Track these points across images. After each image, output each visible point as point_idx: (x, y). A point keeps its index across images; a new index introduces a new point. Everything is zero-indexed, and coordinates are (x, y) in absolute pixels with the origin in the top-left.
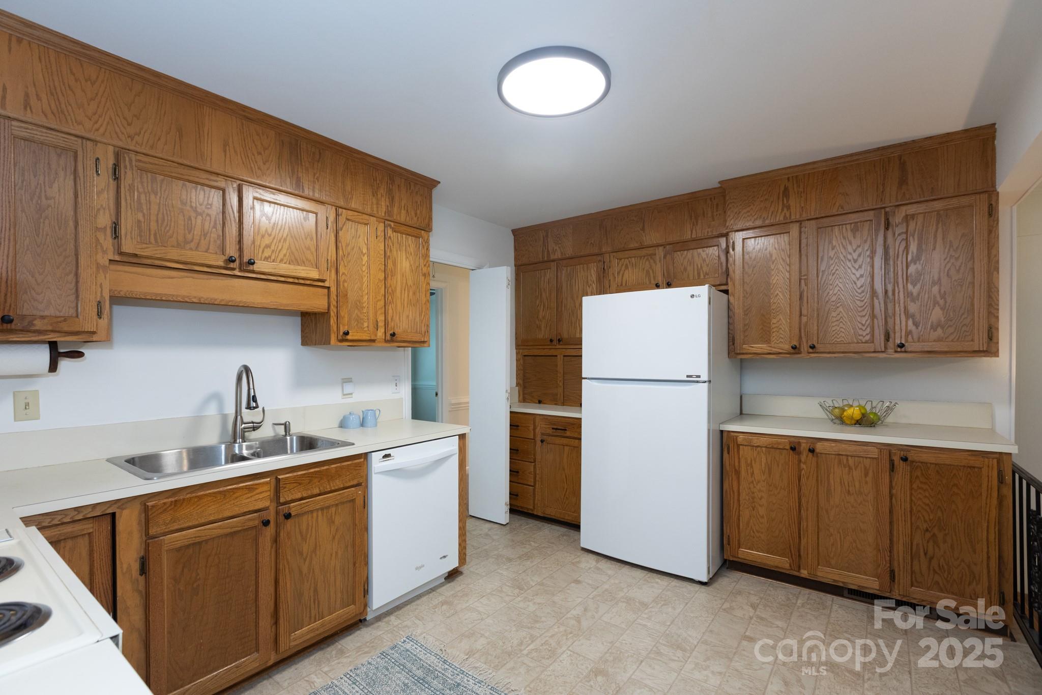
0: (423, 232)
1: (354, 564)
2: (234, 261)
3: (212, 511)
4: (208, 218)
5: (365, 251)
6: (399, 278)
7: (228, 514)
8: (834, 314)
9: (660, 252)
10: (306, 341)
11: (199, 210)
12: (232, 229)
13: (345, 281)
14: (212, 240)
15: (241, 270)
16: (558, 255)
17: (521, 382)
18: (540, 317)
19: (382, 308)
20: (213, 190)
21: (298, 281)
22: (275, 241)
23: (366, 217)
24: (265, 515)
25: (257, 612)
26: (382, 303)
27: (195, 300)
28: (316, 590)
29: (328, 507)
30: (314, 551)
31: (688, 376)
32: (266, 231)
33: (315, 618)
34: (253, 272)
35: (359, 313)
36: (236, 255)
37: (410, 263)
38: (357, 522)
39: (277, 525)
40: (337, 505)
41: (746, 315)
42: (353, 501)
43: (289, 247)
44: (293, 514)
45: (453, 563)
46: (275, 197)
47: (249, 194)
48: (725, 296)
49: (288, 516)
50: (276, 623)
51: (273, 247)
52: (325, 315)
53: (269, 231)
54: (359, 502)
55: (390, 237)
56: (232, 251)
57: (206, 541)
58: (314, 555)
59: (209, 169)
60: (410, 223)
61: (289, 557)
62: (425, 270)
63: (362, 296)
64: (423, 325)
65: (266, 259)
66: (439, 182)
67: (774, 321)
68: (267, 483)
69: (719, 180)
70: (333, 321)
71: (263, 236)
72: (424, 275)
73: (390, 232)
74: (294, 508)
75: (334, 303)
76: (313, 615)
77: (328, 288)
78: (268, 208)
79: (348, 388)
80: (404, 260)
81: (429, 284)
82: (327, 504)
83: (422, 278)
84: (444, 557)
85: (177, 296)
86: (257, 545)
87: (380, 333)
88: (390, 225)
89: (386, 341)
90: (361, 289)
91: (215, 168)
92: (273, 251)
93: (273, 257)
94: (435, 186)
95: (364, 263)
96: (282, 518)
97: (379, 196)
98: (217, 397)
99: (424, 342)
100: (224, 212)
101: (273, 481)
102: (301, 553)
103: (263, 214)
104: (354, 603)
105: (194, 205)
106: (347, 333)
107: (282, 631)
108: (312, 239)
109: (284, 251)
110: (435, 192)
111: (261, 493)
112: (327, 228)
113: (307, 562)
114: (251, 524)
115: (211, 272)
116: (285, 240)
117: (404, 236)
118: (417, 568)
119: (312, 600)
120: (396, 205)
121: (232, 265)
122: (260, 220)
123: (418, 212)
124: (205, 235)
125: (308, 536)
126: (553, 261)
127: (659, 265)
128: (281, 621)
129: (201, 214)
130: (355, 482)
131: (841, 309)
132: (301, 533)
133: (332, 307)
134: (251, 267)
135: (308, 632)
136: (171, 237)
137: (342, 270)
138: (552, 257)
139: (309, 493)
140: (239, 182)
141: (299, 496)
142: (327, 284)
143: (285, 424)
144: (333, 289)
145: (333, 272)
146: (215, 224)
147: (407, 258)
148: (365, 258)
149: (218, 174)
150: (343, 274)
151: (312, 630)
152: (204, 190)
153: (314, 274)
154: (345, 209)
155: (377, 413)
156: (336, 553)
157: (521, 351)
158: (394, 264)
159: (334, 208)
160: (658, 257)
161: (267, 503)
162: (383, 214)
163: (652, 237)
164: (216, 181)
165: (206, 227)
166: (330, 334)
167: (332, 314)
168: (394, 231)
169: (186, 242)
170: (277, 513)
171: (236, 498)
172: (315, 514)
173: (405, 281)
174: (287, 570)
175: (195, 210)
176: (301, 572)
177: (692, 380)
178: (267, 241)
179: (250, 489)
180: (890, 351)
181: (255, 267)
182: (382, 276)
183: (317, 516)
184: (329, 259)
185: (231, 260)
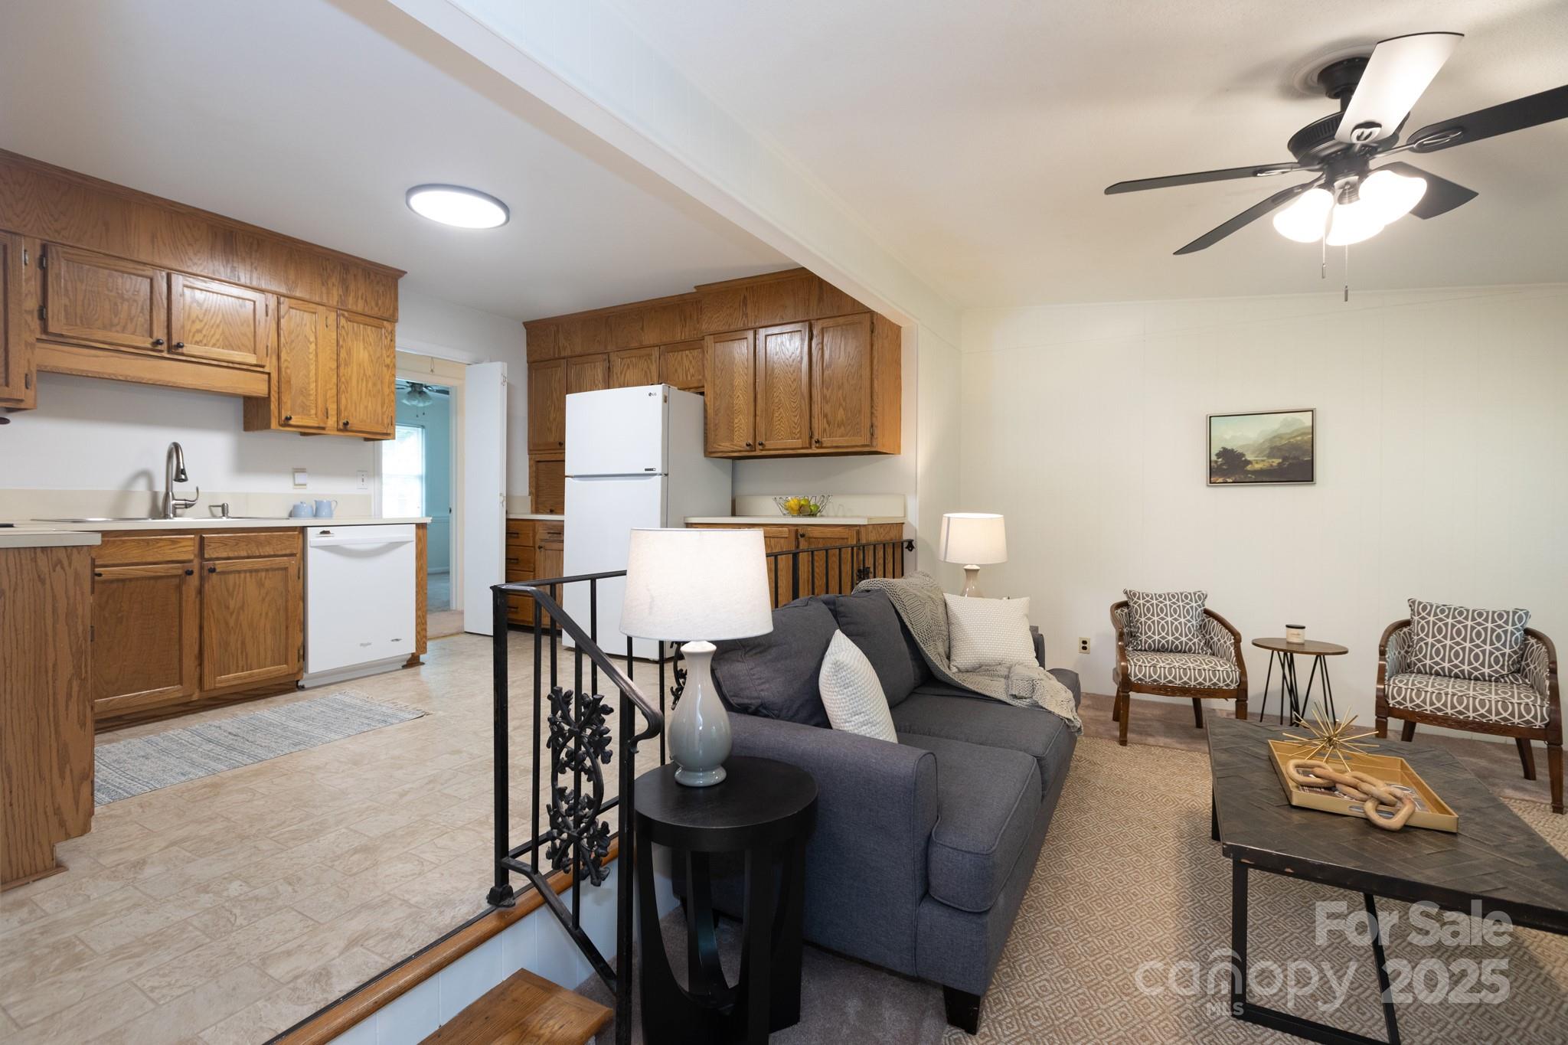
0: (385, 322)
1: (287, 628)
2: (161, 344)
3: (134, 554)
4: (135, 304)
5: (312, 339)
6: (355, 368)
7: (150, 559)
8: (777, 414)
9: (656, 352)
10: (248, 427)
11: (126, 297)
12: (161, 316)
13: (287, 368)
14: (139, 323)
15: (169, 351)
16: (567, 353)
17: (534, 491)
18: (551, 419)
19: (333, 397)
20: (140, 279)
21: (232, 366)
22: (207, 327)
23: (314, 306)
24: (188, 566)
25: (181, 650)
26: (334, 391)
27: (121, 378)
28: (243, 643)
29: (257, 571)
30: (242, 608)
31: (646, 470)
32: (197, 317)
33: (243, 667)
34: (183, 354)
35: (304, 400)
36: (163, 338)
37: (369, 352)
38: (290, 589)
39: (202, 579)
40: (267, 570)
41: (716, 415)
42: (286, 569)
43: (223, 333)
44: (218, 570)
45: (410, 648)
46: (208, 285)
47: (178, 281)
48: (702, 397)
49: (212, 570)
50: (201, 664)
51: (204, 332)
52: (266, 400)
53: (201, 317)
54: (293, 571)
55: (343, 327)
56: (160, 334)
57: (130, 580)
58: (241, 612)
59: (137, 259)
60: (369, 313)
61: (215, 609)
62: (388, 361)
63: (309, 383)
64: (385, 416)
65: (197, 343)
66: (406, 273)
67: (736, 421)
68: (191, 539)
69: (695, 285)
70: (274, 406)
71: (193, 322)
72: (388, 366)
73: (343, 321)
74: (220, 565)
75: (274, 388)
76: (240, 665)
77: (269, 374)
78: (198, 295)
79: (300, 478)
80: (362, 351)
81: (394, 376)
82: (256, 567)
83: (385, 369)
84: (397, 640)
85: (103, 373)
86: (181, 593)
87: (332, 422)
88: (343, 315)
89: (339, 430)
90: (307, 376)
91: (143, 258)
92: (204, 336)
93: (205, 341)
94: (401, 276)
95: (311, 351)
96: (206, 573)
97: (330, 285)
98: (147, 474)
99: (387, 434)
100: (151, 299)
101: (198, 538)
102: (228, 608)
103: (194, 300)
104: (286, 662)
105: (120, 292)
106: (288, 419)
107: (206, 671)
108: (249, 326)
109: (217, 336)
110: (401, 282)
111: (184, 546)
112: (267, 315)
113: (234, 616)
114: (175, 572)
115: (137, 352)
116: (218, 326)
117: (362, 326)
118: (362, 645)
119: (239, 651)
120: (352, 294)
121: (159, 347)
122: (190, 307)
123: (380, 302)
124: (132, 320)
125: (235, 593)
126: (564, 358)
127: (654, 365)
128: (206, 662)
129: (128, 300)
130: (288, 552)
131: (781, 410)
132: (228, 590)
133: (272, 392)
134: (180, 350)
135: (235, 678)
136: (97, 320)
137: (283, 355)
138: (563, 354)
139: (236, 554)
140: (168, 271)
141: (225, 555)
142: (266, 370)
143: (223, 506)
144: (274, 376)
145: (274, 358)
146: (142, 309)
147: (365, 348)
148: (313, 346)
149: (145, 264)
150: (286, 360)
151: (240, 678)
152: (131, 279)
153: (251, 359)
154: (288, 297)
155: (333, 505)
156: (267, 614)
157: (533, 456)
158: (349, 352)
159: (275, 296)
160: (653, 357)
161: (192, 557)
162: (335, 304)
163: (650, 337)
164: (144, 270)
165: (133, 312)
166: (270, 419)
167: (273, 399)
168: (348, 320)
169: (112, 325)
170: (202, 568)
171: (160, 547)
172: (242, 575)
173: (362, 372)
174: (212, 619)
175: (122, 297)
176: (227, 624)
177: (649, 473)
178: (198, 326)
179: (173, 542)
180: (813, 446)
181: (185, 350)
182: (334, 365)
183: (245, 578)
184: (269, 345)
185: (158, 343)
